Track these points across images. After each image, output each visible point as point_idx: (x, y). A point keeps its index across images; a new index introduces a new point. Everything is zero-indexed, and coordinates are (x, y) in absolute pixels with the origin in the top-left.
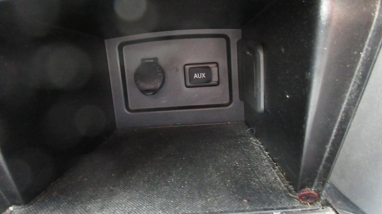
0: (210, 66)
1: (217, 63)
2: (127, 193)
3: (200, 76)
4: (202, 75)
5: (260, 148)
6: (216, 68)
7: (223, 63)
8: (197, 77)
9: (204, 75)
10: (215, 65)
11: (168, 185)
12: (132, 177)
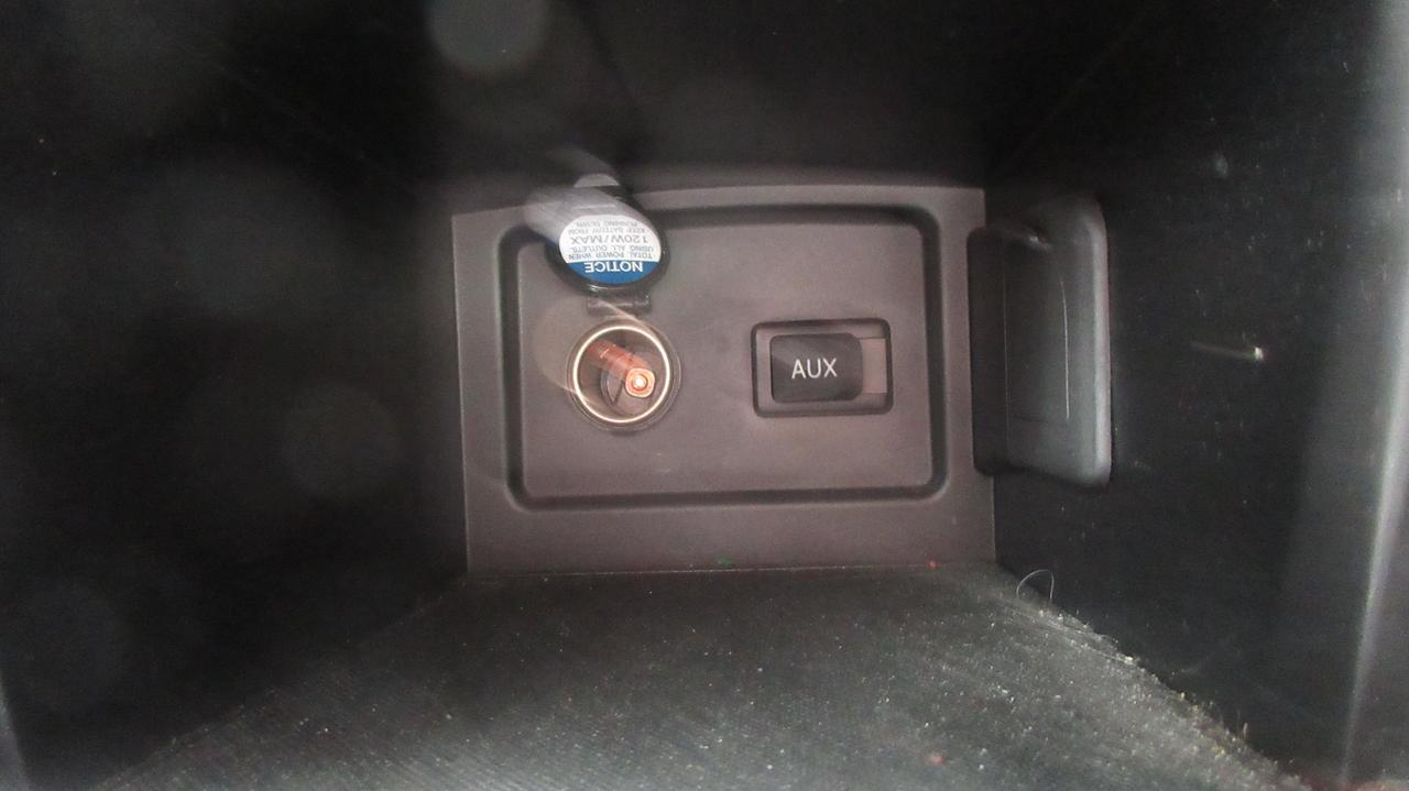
0: (857, 332)
1: (884, 321)
2: (511, 783)
3: (814, 371)
4: (824, 368)
5: (1093, 644)
6: (881, 343)
7: (908, 325)
8: (802, 371)
9: (830, 368)
10: (875, 330)
11: (699, 758)
12: (535, 728)
